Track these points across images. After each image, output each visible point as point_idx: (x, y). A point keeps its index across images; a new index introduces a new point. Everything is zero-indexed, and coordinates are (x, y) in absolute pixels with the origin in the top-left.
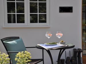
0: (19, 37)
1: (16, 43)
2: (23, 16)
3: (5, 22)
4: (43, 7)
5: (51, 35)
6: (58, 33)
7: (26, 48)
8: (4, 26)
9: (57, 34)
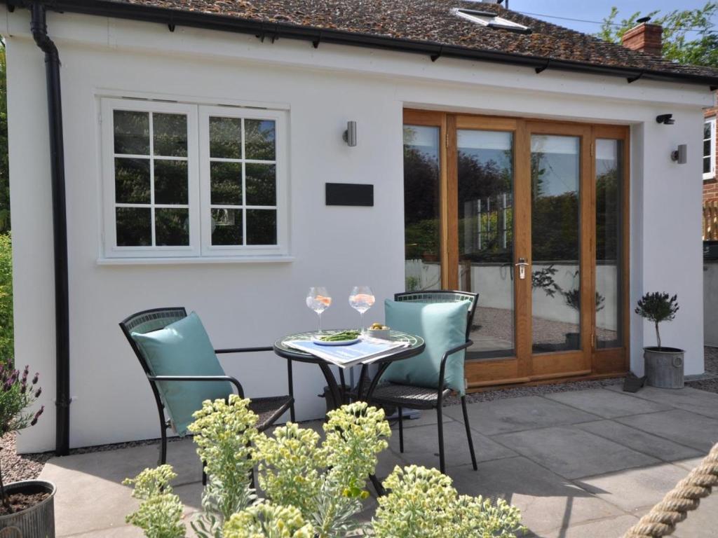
0: (183, 309)
1: (175, 333)
2: (184, 215)
3: (104, 244)
4: (264, 185)
5: (329, 299)
6: (359, 292)
7: (217, 352)
8: (101, 261)
9: (353, 298)
